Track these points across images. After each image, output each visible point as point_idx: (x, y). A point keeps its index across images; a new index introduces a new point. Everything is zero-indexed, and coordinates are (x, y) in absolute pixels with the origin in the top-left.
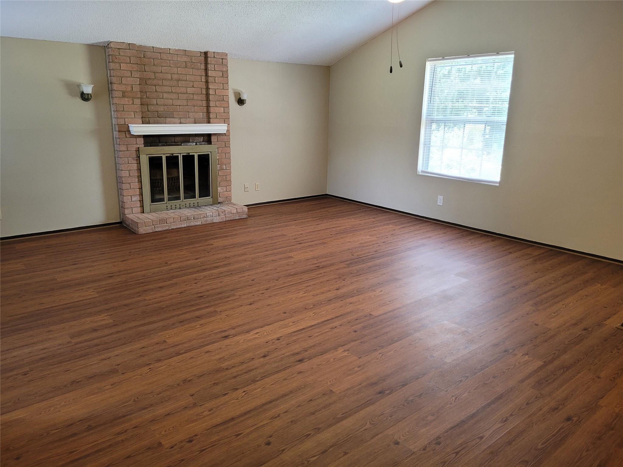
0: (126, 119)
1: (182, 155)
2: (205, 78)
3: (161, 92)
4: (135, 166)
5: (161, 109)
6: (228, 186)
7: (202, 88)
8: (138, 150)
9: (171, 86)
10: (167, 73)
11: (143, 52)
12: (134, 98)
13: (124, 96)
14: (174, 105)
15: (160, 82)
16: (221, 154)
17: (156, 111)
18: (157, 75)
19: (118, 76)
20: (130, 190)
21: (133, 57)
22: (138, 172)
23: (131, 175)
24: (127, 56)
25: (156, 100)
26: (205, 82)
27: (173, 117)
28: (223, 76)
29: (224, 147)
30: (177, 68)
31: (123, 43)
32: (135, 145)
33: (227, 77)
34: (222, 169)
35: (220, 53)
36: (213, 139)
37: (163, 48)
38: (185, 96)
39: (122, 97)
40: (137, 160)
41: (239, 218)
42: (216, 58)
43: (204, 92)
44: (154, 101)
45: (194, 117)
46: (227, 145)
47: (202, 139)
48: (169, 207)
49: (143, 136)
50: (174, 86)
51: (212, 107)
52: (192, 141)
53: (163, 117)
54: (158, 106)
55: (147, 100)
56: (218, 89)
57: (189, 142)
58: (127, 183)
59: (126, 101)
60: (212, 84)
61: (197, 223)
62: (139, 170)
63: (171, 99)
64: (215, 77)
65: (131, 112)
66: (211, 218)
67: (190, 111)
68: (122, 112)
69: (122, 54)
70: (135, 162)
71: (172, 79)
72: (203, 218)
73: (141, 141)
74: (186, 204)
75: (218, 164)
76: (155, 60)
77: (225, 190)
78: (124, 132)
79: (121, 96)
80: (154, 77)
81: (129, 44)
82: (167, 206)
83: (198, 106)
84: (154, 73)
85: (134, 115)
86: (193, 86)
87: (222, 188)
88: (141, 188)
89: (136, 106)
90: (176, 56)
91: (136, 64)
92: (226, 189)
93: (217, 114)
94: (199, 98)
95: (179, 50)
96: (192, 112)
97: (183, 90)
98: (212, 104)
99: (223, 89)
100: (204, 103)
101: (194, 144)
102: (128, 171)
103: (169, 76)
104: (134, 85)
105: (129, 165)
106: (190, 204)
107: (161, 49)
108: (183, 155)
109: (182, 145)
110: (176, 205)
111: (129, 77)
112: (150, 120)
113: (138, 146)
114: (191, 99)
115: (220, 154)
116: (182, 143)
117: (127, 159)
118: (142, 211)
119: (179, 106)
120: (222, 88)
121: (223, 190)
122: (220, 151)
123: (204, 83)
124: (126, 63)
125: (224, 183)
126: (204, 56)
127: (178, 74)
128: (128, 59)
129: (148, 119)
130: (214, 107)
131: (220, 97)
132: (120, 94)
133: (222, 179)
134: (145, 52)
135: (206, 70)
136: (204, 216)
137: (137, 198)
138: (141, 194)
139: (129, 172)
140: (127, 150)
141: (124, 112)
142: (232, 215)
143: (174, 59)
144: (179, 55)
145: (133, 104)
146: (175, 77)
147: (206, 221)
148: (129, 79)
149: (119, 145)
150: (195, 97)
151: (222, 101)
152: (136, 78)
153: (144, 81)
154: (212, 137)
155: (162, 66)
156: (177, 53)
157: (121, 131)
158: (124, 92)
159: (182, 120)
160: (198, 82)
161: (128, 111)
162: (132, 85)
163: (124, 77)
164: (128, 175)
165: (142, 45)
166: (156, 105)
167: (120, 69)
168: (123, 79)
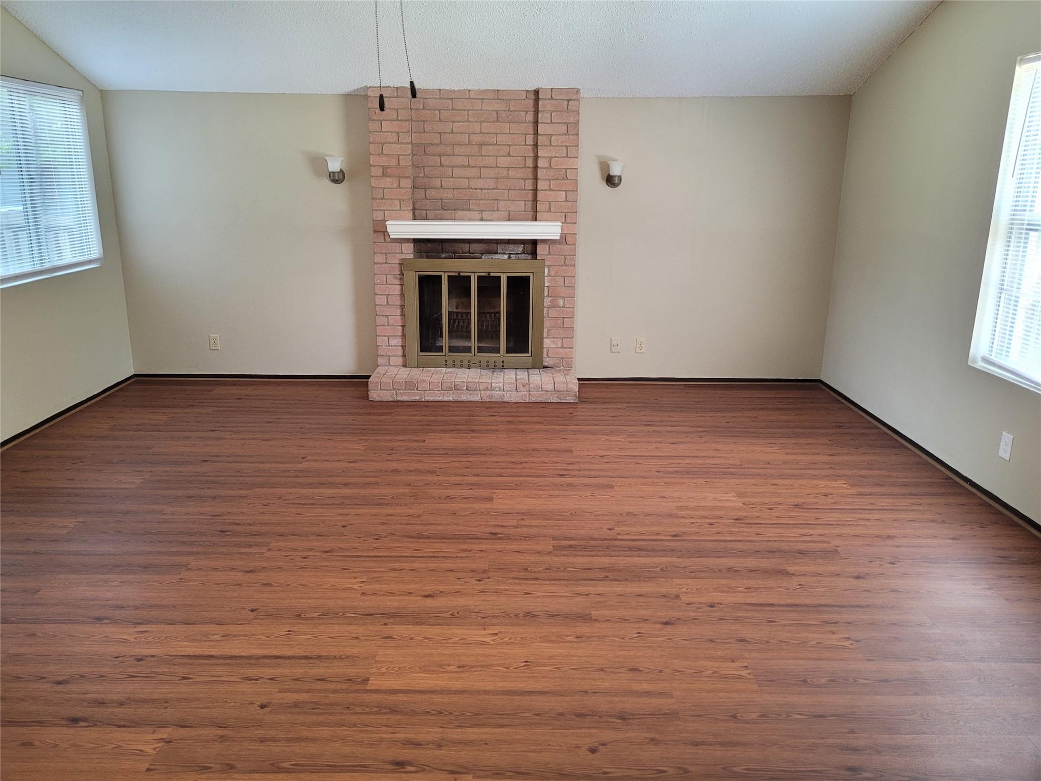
0: (386, 212)
1: (476, 275)
2: (534, 137)
3: (450, 167)
4: (397, 289)
5: (449, 194)
6: (567, 338)
7: (526, 157)
8: (403, 263)
9: (468, 156)
10: (462, 133)
11: (422, 100)
12: (402, 177)
13: (384, 175)
14: (471, 189)
15: (449, 150)
16: (556, 278)
17: (440, 198)
18: (444, 136)
19: (378, 143)
20: (387, 327)
22: (401, 299)
23: (390, 303)
24: (393, 109)
25: (440, 179)
26: (533, 145)
27: (469, 210)
28: (567, 133)
29: (562, 266)
30: (481, 122)
31: (387, 87)
32: (398, 256)
33: (578, 134)
34: (554, 306)
35: (565, 90)
36: (540, 249)
37: (456, 89)
38: (492, 173)
39: (382, 177)
40: (400, 279)
41: (559, 401)
42: (555, 99)
43: (530, 163)
44: (437, 183)
45: (508, 209)
46: (569, 261)
47: (520, 248)
48: (450, 362)
49: (412, 241)
50: (474, 156)
51: (542, 190)
52: (502, 252)
53: (450, 208)
54: (443, 190)
55: (425, 180)
56: (555, 157)
57: (495, 254)
58: (383, 315)
59: (387, 182)
60: (543, 147)
61: (471, 397)
62: (403, 295)
63: (468, 178)
64: (552, 135)
65: (394, 201)
66: (499, 392)
67: (499, 198)
68: (380, 201)
70: (398, 282)
71: (470, 144)
72: (484, 390)
73: (409, 249)
74: (480, 362)
75: (548, 296)
76: (441, 111)
77: (560, 345)
78: (382, 233)
79: (381, 175)
80: (439, 141)
81: (397, 88)
82: (446, 361)
83: (515, 190)
84: (440, 133)
85: (399, 206)
86: (509, 153)
87: (554, 342)
88: (404, 326)
89: (403, 191)
90: (480, 101)
91: (406, 120)
92: (562, 343)
93: (551, 203)
94: (519, 175)
95: (486, 90)
96: (504, 200)
97: (490, 161)
98: (541, 185)
99: (567, 156)
100: (529, 184)
101: (506, 257)
102: (385, 297)
103: (465, 138)
104: (402, 155)
105: (388, 286)
106: (488, 362)
107: (453, 91)
108: (478, 276)
109: (483, 257)
110: (462, 362)
111: (395, 143)
112: (428, 215)
113: (404, 256)
114: (503, 178)
115: (552, 278)
116: (482, 254)
117: (385, 276)
118: (404, 364)
119: (481, 189)
120: (565, 155)
121: (556, 344)
122: (553, 273)
123: (530, 148)
124: (391, 120)
125: (559, 332)
126: (533, 97)
127: (481, 133)
128: (395, 113)
129: (425, 212)
130: (545, 190)
131: (560, 171)
132: (379, 172)
133: (555, 324)
134: (426, 98)
135: (536, 122)
136: (487, 388)
137: (397, 342)
138: (405, 336)
139: (387, 298)
140: (386, 263)
141: (384, 201)
142: (543, 393)
143: (475, 108)
144: (486, 99)
145: (399, 187)
146: (476, 139)
147: (491, 396)
148: (394, 146)
150: (512, 173)
151: (563, 179)
152: (405, 143)
153: (420, 150)
154: (538, 246)
155: (453, 122)
156: (481, 97)
157: (377, 232)
158: (385, 168)
159: (485, 215)
160: (520, 145)
161: (391, 199)
162: (399, 156)
163: (386, 143)
164: (386, 303)
165: (422, 88)
166: (439, 188)
167: (381, 131)
168: (384, 146)
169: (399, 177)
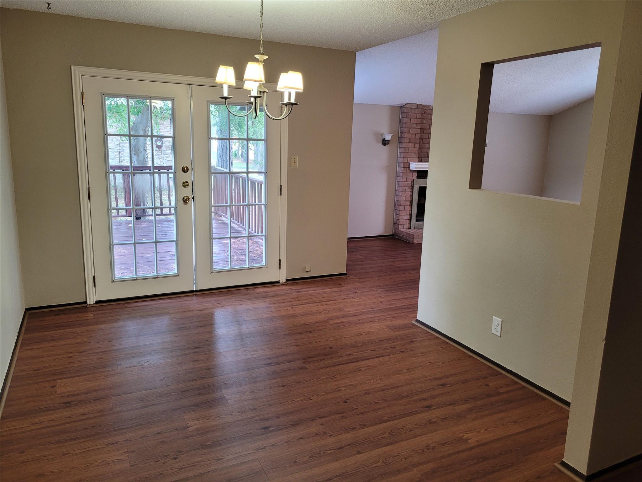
0: (408, 159)
4: (409, 193)
8: (413, 182)
11: (424, 110)
13: (409, 142)
17: (427, 152)
19: (408, 128)
20: (404, 211)
21: (419, 113)
22: (410, 198)
23: (406, 200)
24: (415, 113)
31: (414, 104)
32: (411, 178)
44: (426, 146)
49: (417, 171)
55: (423, 144)
58: (403, 206)
59: (410, 145)
62: (412, 196)
65: (412, 154)
68: (407, 153)
69: (412, 112)
70: (410, 190)
73: (415, 174)
78: (406, 168)
85: (414, 155)
88: (411, 210)
89: (416, 149)
91: (419, 118)
102: (404, 197)
105: (406, 192)
111: (415, 128)
112: (422, 160)
113: (413, 179)
117: (405, 188)
118: (409, 228)
124: (414, 118)
128: (415, 115)
129: (421, 158)
132: (407, 140)
134: (426, 109)
137: (407, 217)
138: (411, 215)
140: (406, 181)
145: (414, 147)
148: (414, 129)
149: (402, 177)
152: (418, 128)
153: (422, 131)
157: (404, 167)
158: (410, 139)
162: (416, 134)
163: (412, 128)
164: (404, 200)
165: (425, 105)
166: (427, 148)
167: (410, 123)
168: (411, 129)
169: (415, 143)
